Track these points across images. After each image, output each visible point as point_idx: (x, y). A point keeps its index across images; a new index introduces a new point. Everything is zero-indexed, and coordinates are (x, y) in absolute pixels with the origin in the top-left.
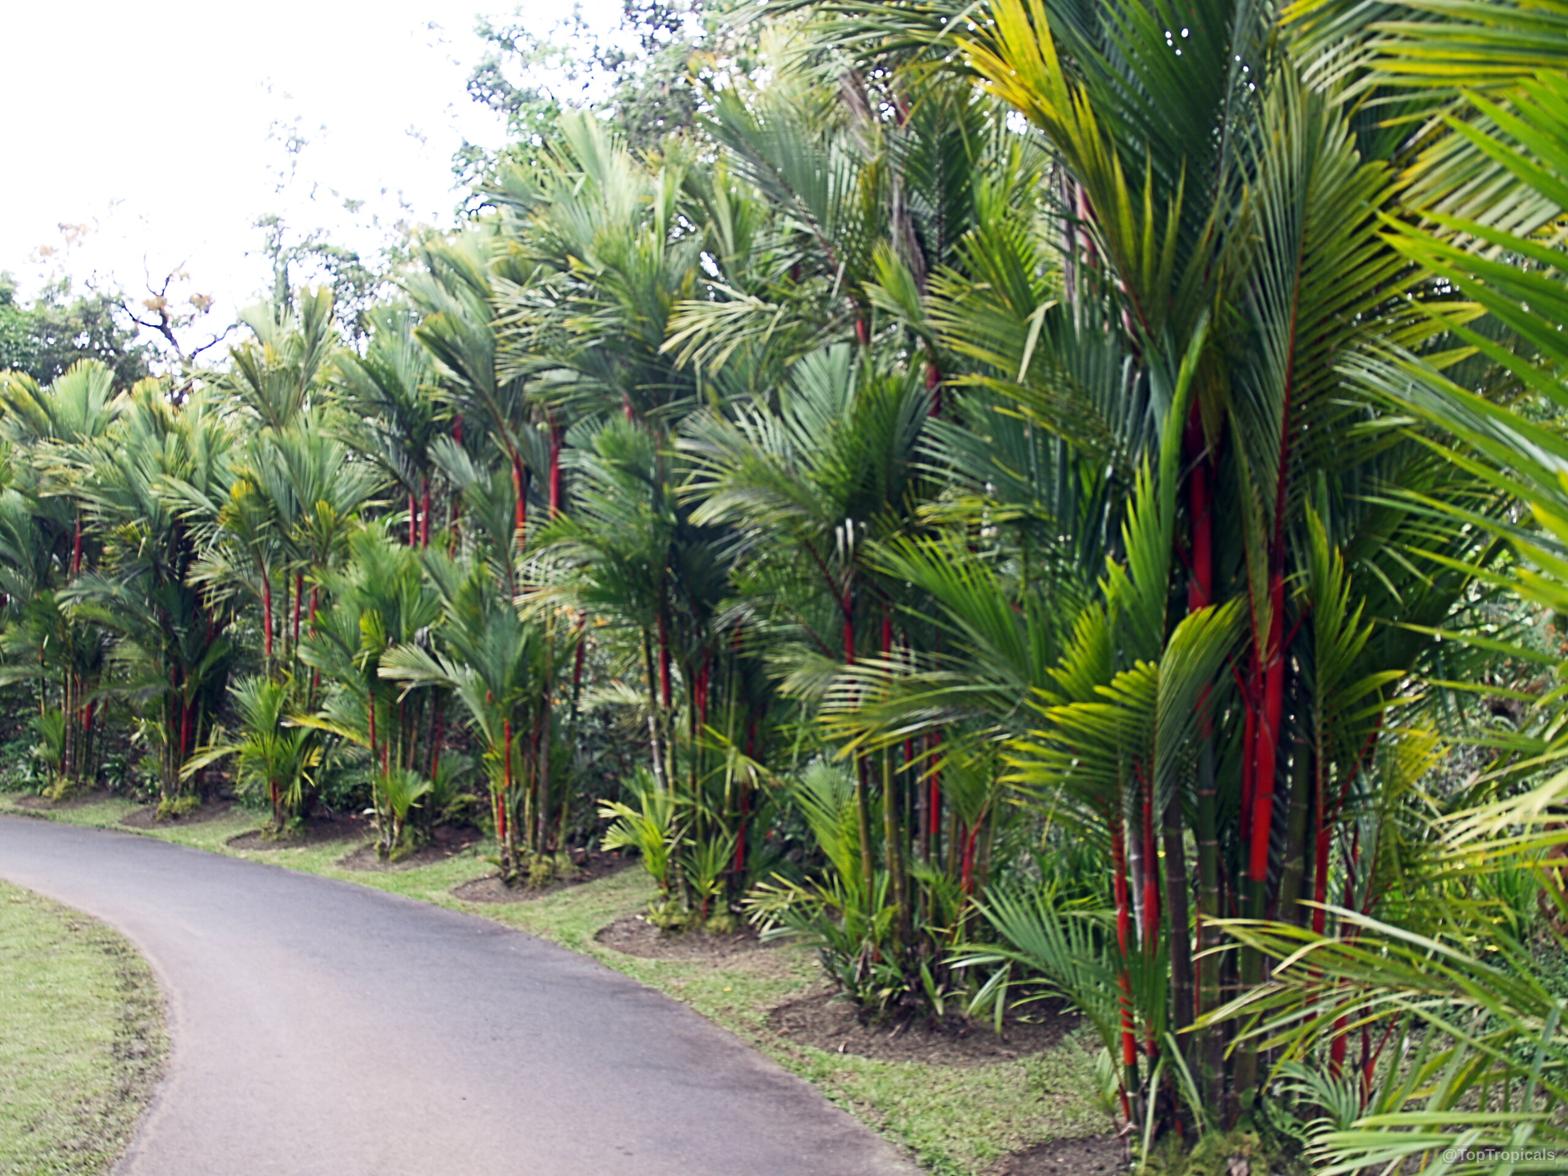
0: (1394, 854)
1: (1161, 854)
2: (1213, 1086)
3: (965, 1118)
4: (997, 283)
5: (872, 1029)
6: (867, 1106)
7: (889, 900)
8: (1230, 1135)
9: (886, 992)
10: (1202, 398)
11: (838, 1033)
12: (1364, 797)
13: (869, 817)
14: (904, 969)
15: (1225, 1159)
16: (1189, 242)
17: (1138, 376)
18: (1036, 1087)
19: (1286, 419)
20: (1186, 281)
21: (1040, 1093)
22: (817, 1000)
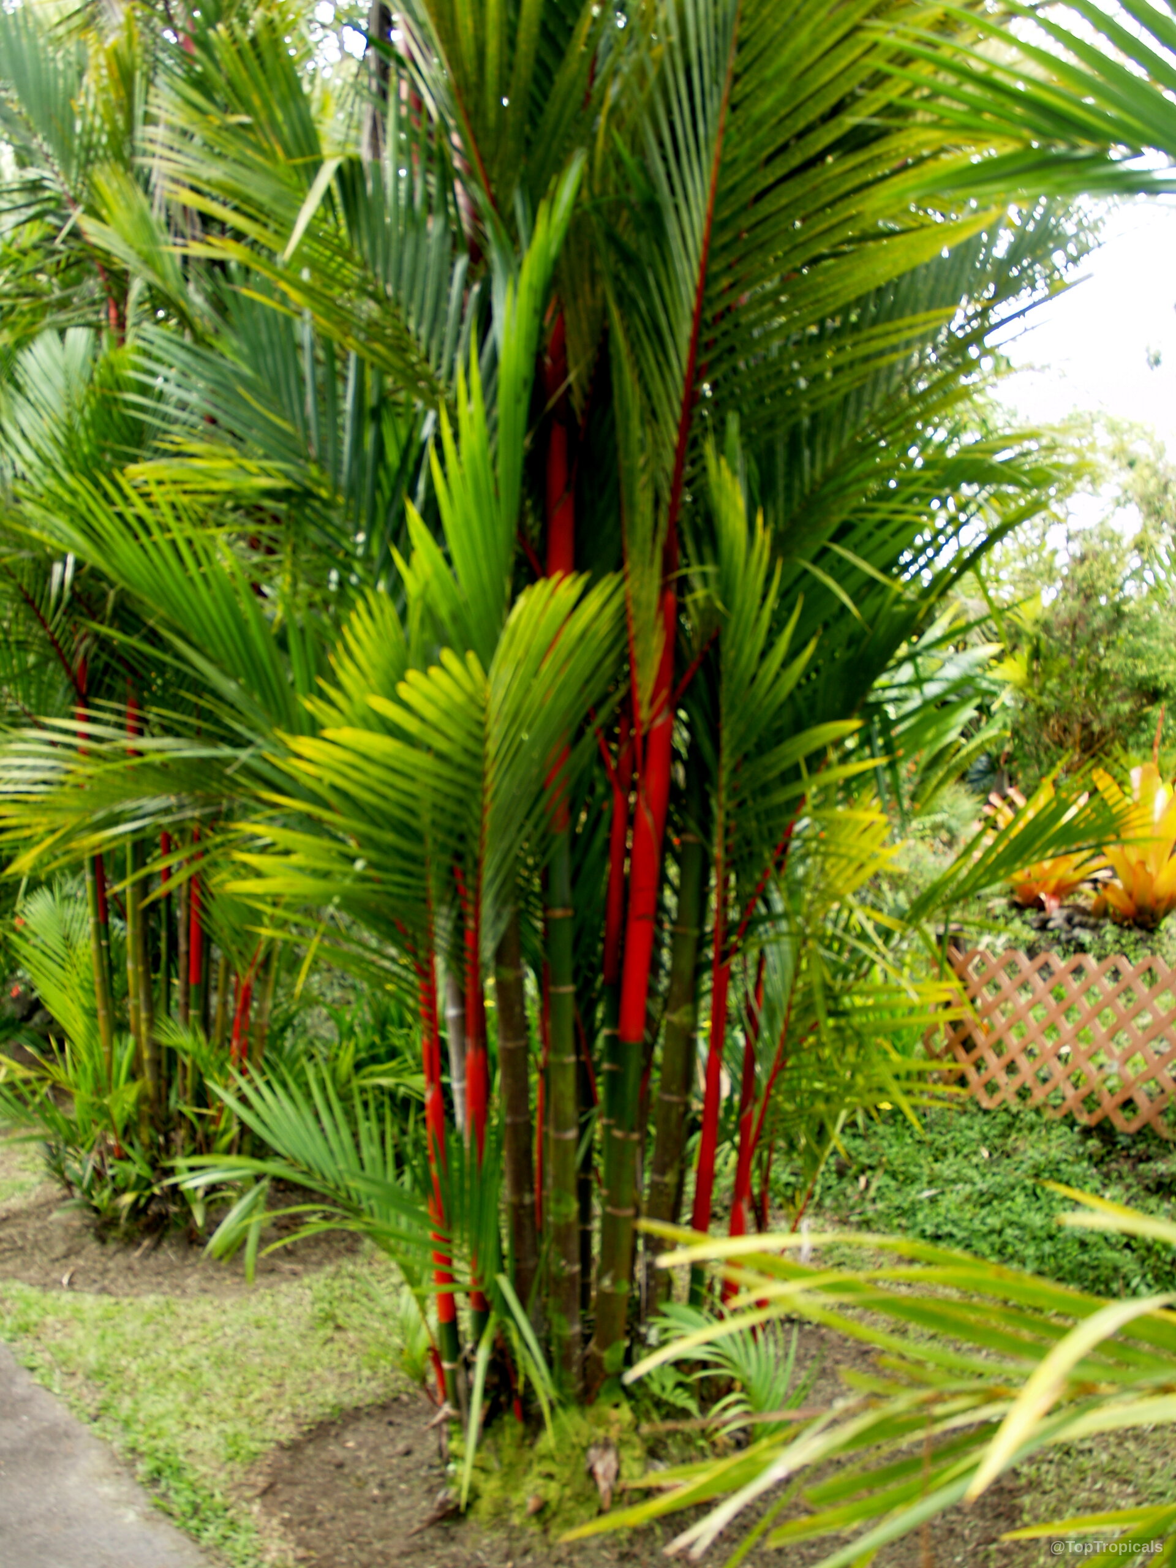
0: (819, 997)
1: (490, 1003)
2: (566, 1346)
3: (218, 1389)
4: (263, 116)
5: (112, 1247)
6: (80, 1376)
7: (133, 1076)
8: (591, 1411)
9: (128, 1198)
10: (568, 316)
11: (66, 1256)
12: (772, 917)
13: (110, 967)
14: (153, 1164)
15: (585, 1450)
16: (561, 39)
17: (476, 288)
18: (325, 1320)
19: (694, 342)
20: (552, 109)
21: (328, 1331)
22: (46, 1206)
